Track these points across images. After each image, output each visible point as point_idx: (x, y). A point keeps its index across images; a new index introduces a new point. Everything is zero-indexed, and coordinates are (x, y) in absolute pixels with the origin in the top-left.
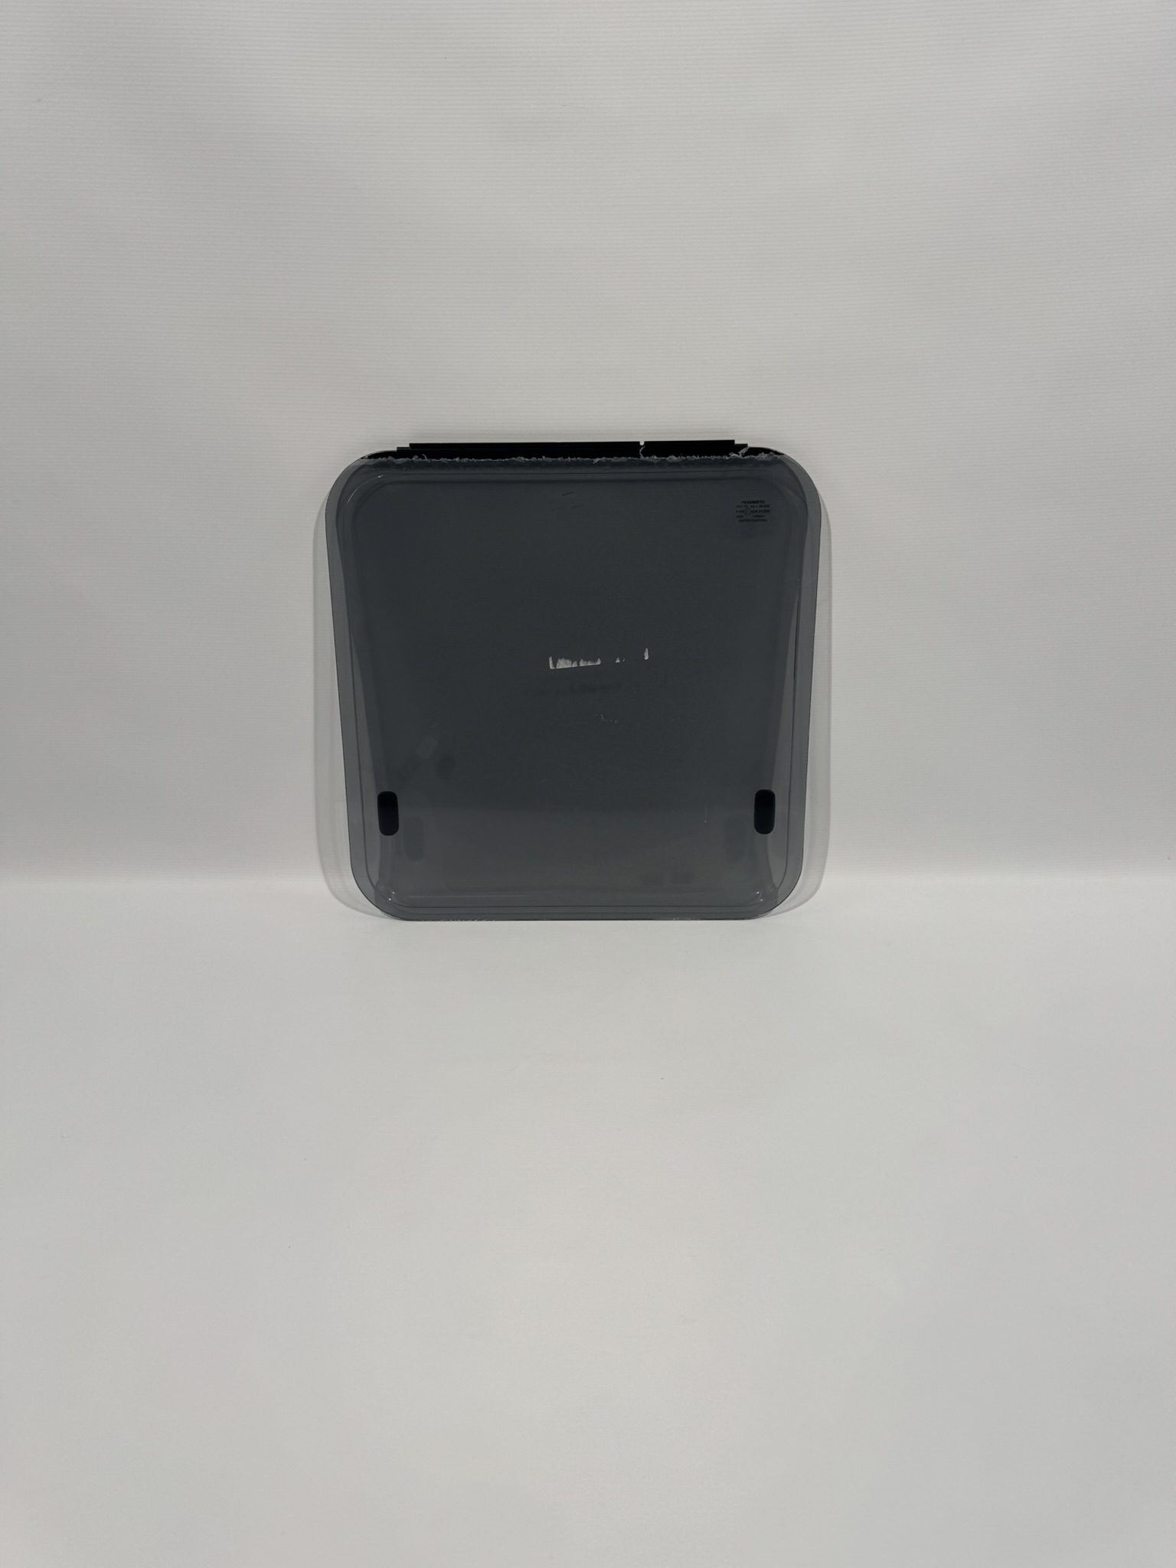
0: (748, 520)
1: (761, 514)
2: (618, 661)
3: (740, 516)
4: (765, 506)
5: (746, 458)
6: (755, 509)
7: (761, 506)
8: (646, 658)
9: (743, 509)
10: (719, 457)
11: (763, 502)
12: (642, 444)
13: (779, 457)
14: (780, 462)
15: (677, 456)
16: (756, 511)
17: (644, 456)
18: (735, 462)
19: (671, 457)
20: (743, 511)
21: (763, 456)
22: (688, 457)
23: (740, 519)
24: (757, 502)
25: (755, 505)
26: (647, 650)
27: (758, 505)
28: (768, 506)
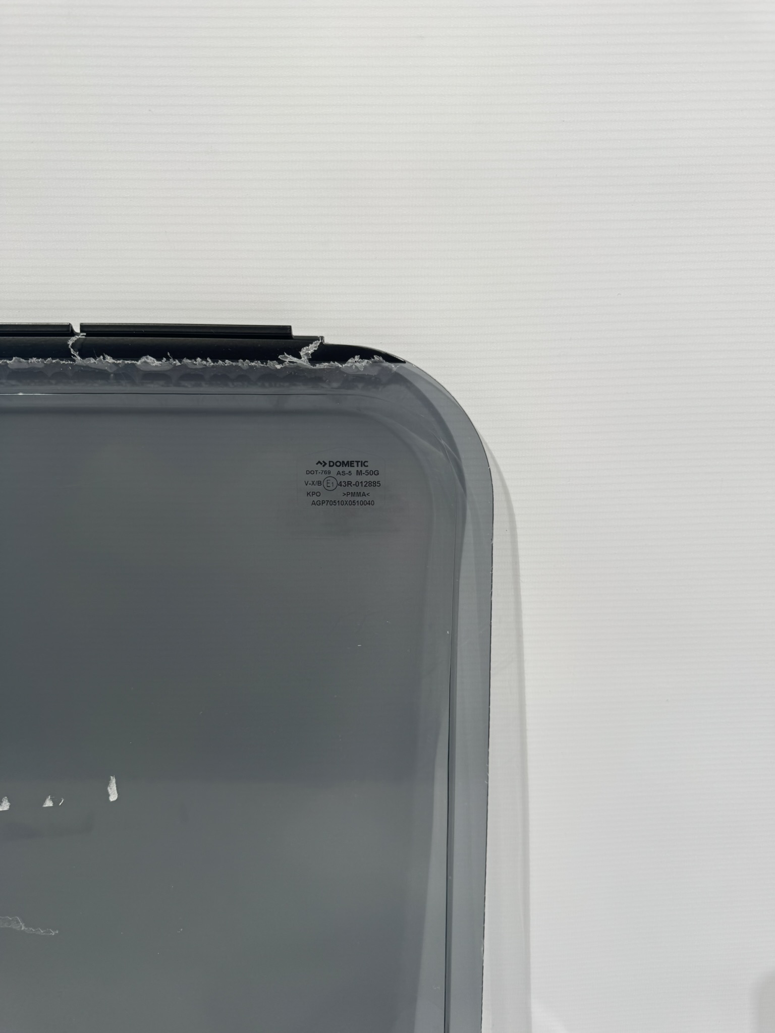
0: (333, 503)
1: (360, 489)
2: (49, 803)
3: (314, 493)
4: (369, 473)
5: (318, 366)
6: (346, 478)
7: (359, 473)
8: (113, 797)
9: (321, 477)
10: (257, 364)
11: (363, 464)
12: (77, 329)
13: (393, 366)
14: (398, 379)
15: (159, 358)
16: (349, 483)
17: (83, 356)
18: (295, 375)
19: (143, 359)
20: (319, 483)
21: (356, 364)
22: (186, 361)
23: (315, 498)
24: (350, 464)
25: (347, 469)
26: (113, 781)
27: (354, 470)
28: (376, 473)
